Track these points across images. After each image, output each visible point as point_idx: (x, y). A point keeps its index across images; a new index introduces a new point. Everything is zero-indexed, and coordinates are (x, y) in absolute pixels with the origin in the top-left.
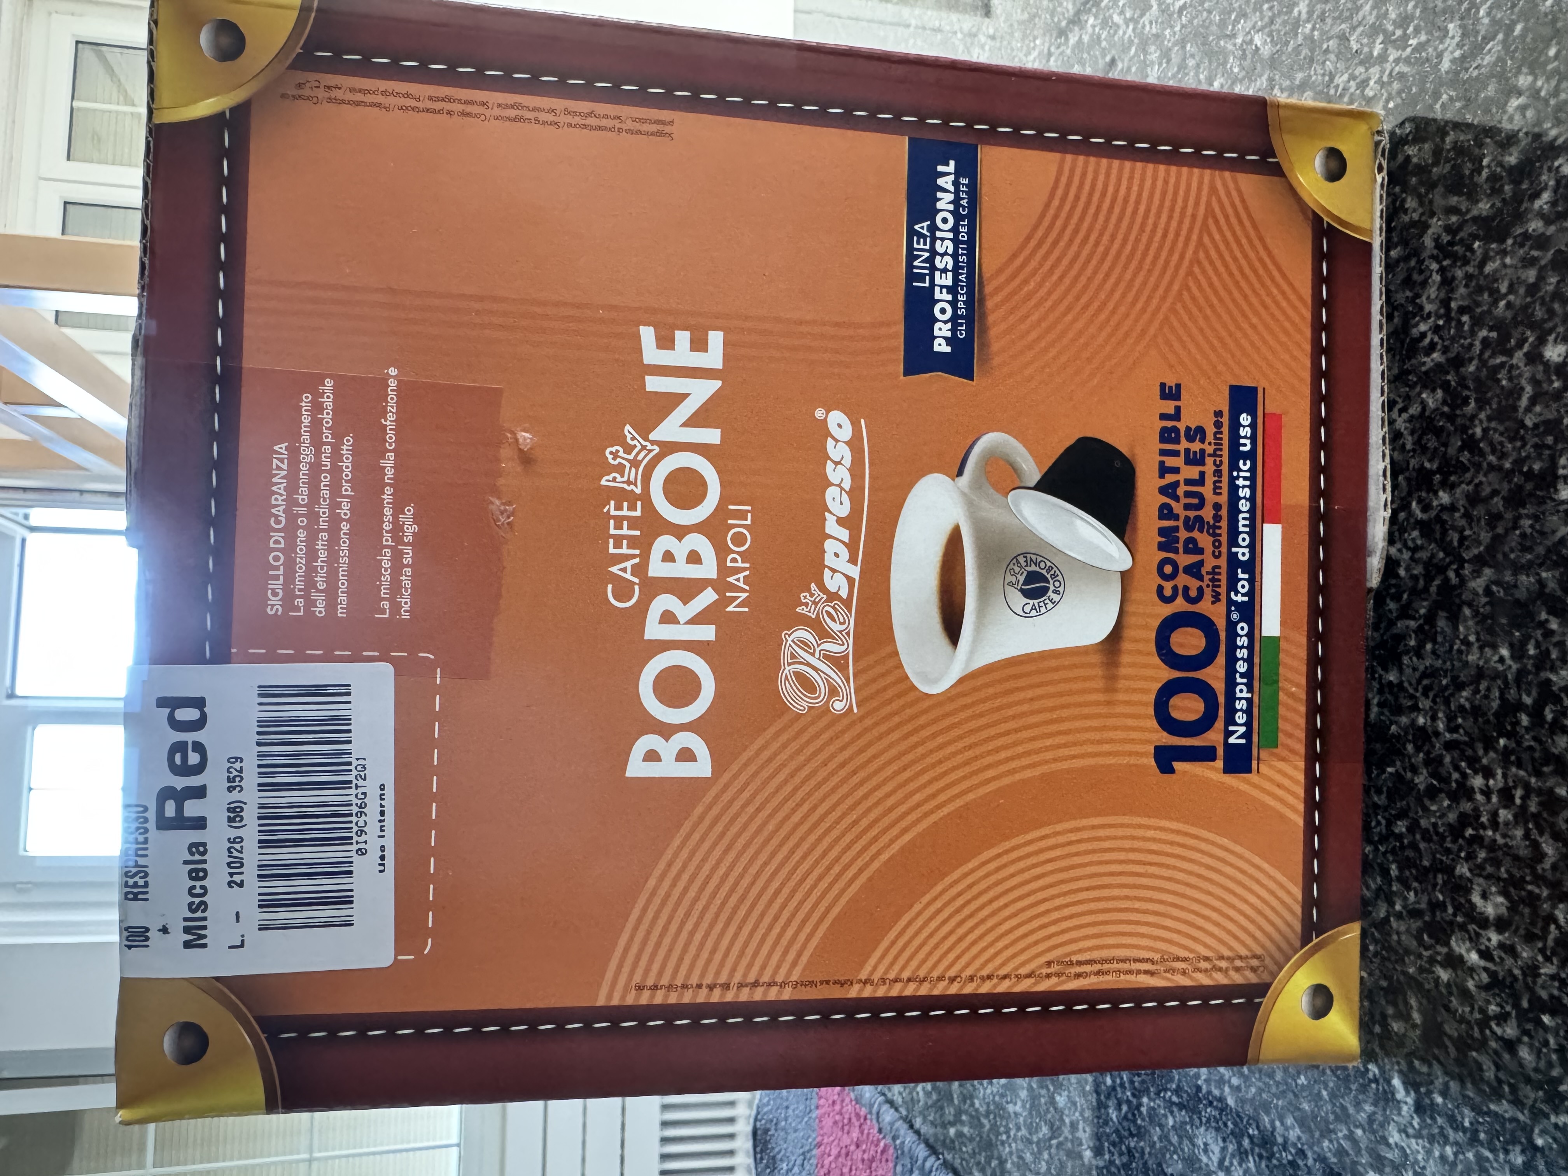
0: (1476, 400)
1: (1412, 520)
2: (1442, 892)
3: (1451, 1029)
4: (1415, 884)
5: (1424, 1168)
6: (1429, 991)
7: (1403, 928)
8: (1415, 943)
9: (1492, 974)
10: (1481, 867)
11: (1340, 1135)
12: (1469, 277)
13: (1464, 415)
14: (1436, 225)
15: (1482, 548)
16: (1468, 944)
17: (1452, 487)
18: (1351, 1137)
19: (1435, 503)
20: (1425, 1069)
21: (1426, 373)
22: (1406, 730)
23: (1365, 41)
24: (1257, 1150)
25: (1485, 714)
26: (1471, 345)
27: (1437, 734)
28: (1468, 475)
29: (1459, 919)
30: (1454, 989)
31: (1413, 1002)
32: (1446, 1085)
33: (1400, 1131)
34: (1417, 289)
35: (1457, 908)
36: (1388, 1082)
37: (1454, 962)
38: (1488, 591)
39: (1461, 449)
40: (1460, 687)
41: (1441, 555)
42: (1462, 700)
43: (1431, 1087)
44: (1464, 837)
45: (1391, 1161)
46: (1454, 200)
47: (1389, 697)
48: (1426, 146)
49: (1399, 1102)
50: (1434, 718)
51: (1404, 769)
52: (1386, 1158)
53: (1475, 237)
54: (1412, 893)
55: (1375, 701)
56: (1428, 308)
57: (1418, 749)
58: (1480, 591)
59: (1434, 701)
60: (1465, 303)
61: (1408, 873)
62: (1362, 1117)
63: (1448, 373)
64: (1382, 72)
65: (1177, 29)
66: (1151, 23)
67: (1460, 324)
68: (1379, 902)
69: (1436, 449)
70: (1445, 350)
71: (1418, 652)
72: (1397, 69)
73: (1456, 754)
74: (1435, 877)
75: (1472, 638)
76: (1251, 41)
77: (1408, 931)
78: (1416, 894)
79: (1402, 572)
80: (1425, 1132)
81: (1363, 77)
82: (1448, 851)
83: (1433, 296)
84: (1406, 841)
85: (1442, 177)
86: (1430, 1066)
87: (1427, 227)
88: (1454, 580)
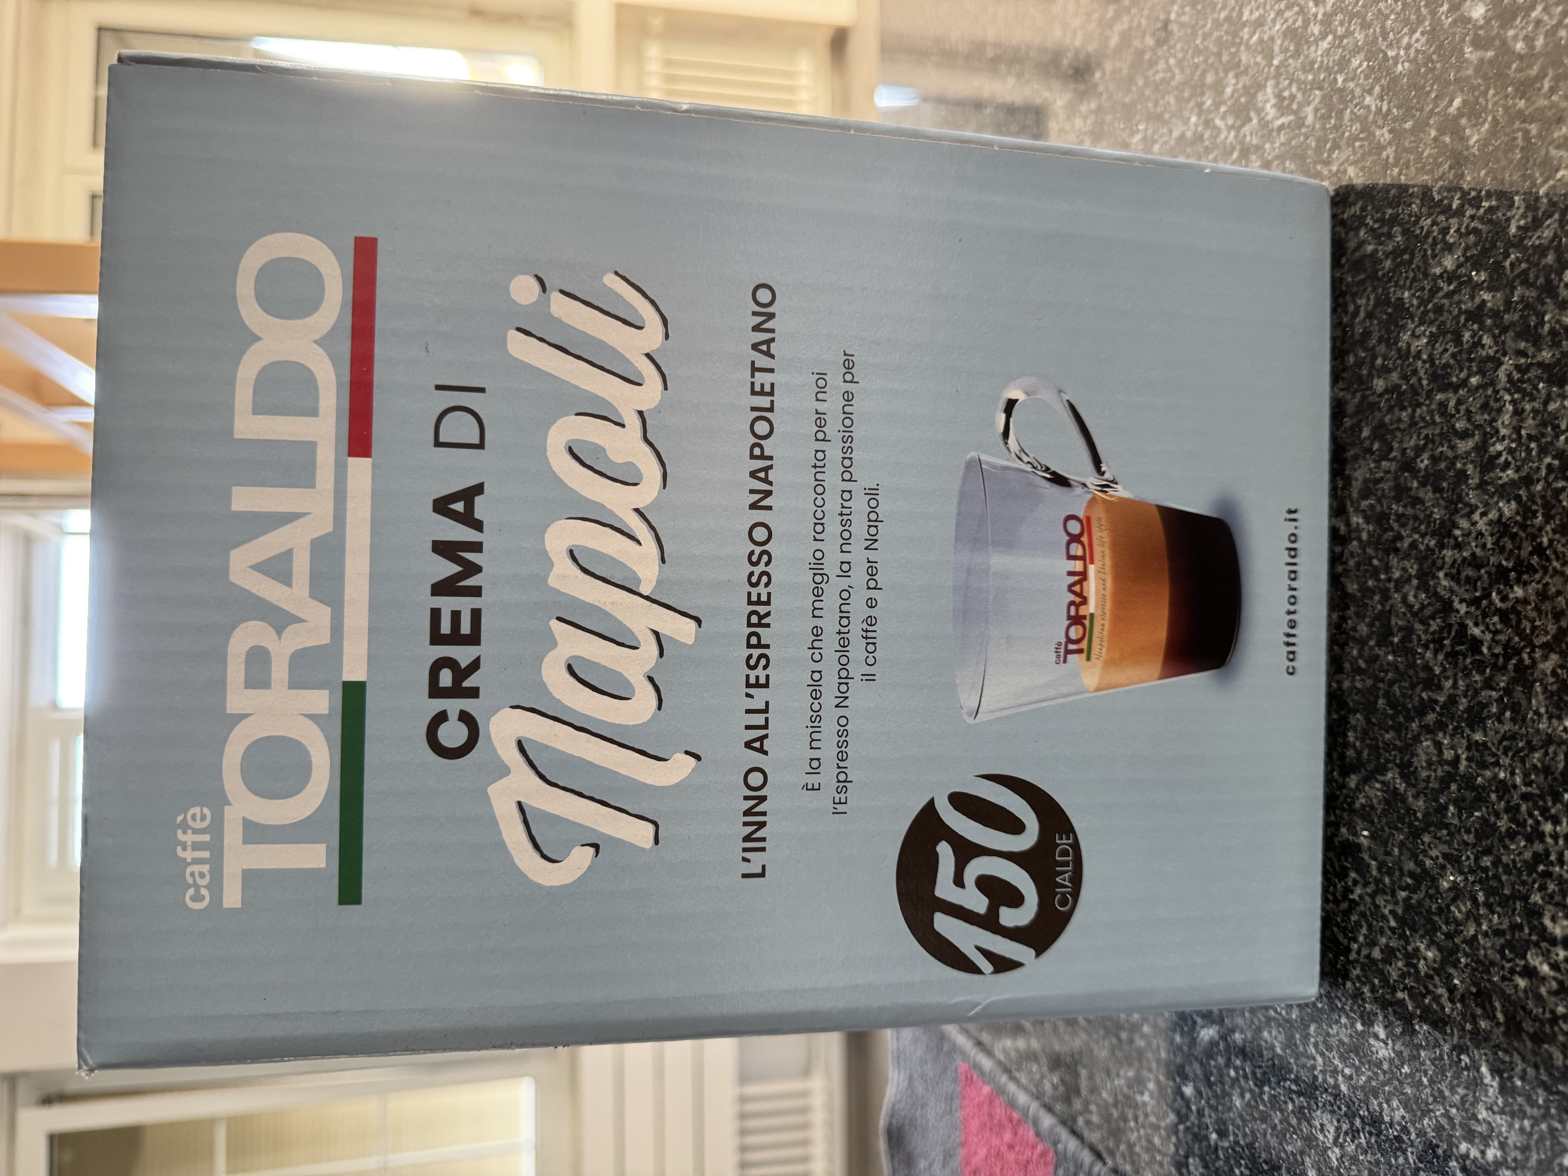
0: (1543, 515)
1: (1493, 608)
2: (1519, 915)
3: (1529, 1026)
4: (1498, 909)
5: (1506, 1138)
6: (1510, 995)
7: (1489, 945)
8: (1498, 956)
9: (1561, 983)
10: (1551, 896)
11: (1438, 1113)
12: (1535, 412)
13: (1533, 526)
14: (1508, 363)
15: (1549, 637)
16: (1540, 958)
17: (1525, 584)
18: (1446, 1115)
19: (1511, 596)
20: (1507, 1059)
21: (1503, 486)
22: (1489, 781)
24: (1367, 1128)
25: (1553, 773)
26: (1538, 468)
27: (1515, 787)
28: (1537, 576)
29: (1534, 938)
30: (1530, 995)
31: (1497, 1005)
32: (1524, 1071)
33: (1487, 1109)
34: (1494, 414)
35: (1532, 929)
36: (1478, 1070)
37: (1530, 972)
38: (1554, 673)
39: (1531, 554)
40: (1533, 749)
41: (1517, 639)
42: (1535, 761)
43: (1512, 1073)
44: (1537, 872)
45: (1481, 1133)
46: (1523, 345)
47: (1476, 754)
48: (1498, 295)
49: (1486, 1085)
50: (1513, 773)
51: (1489, 814)
52: (1475, 1131)
53: (1540, 379)
54: (1496, 916)
55: (1464, 756)
56: (1503, 431)
57: (1500, 798)
58: (1549, 672)
59: (1512, 759)
60: (1533, 433)
61: (1492, 900)
62: (1457, 1098)
63: (1520, 489)
64: (1460, 224)
65: (1277, 145)
66: (1251, 134)
67: (1529, 450)
68: (1469, 923)
69: (1511, 551)
70: (1518, 470)
71: (1499, 719)
72: (1473, 224)
73: (1530, 804)
74: (1514, 903)
75: (1542, 710)
76: (1345, 171)
77: (1492, 947)
78: (1499, 917)
79: (1485, 650)
80: (1507, 1109)
81: (1444, 224)
82: (1524, 883)
83: (1507, 422)
84: (1490, 874)
85: (1512, 324)
86: (1511, 1056)
87: (1501, 364)
88: (1527, 661)
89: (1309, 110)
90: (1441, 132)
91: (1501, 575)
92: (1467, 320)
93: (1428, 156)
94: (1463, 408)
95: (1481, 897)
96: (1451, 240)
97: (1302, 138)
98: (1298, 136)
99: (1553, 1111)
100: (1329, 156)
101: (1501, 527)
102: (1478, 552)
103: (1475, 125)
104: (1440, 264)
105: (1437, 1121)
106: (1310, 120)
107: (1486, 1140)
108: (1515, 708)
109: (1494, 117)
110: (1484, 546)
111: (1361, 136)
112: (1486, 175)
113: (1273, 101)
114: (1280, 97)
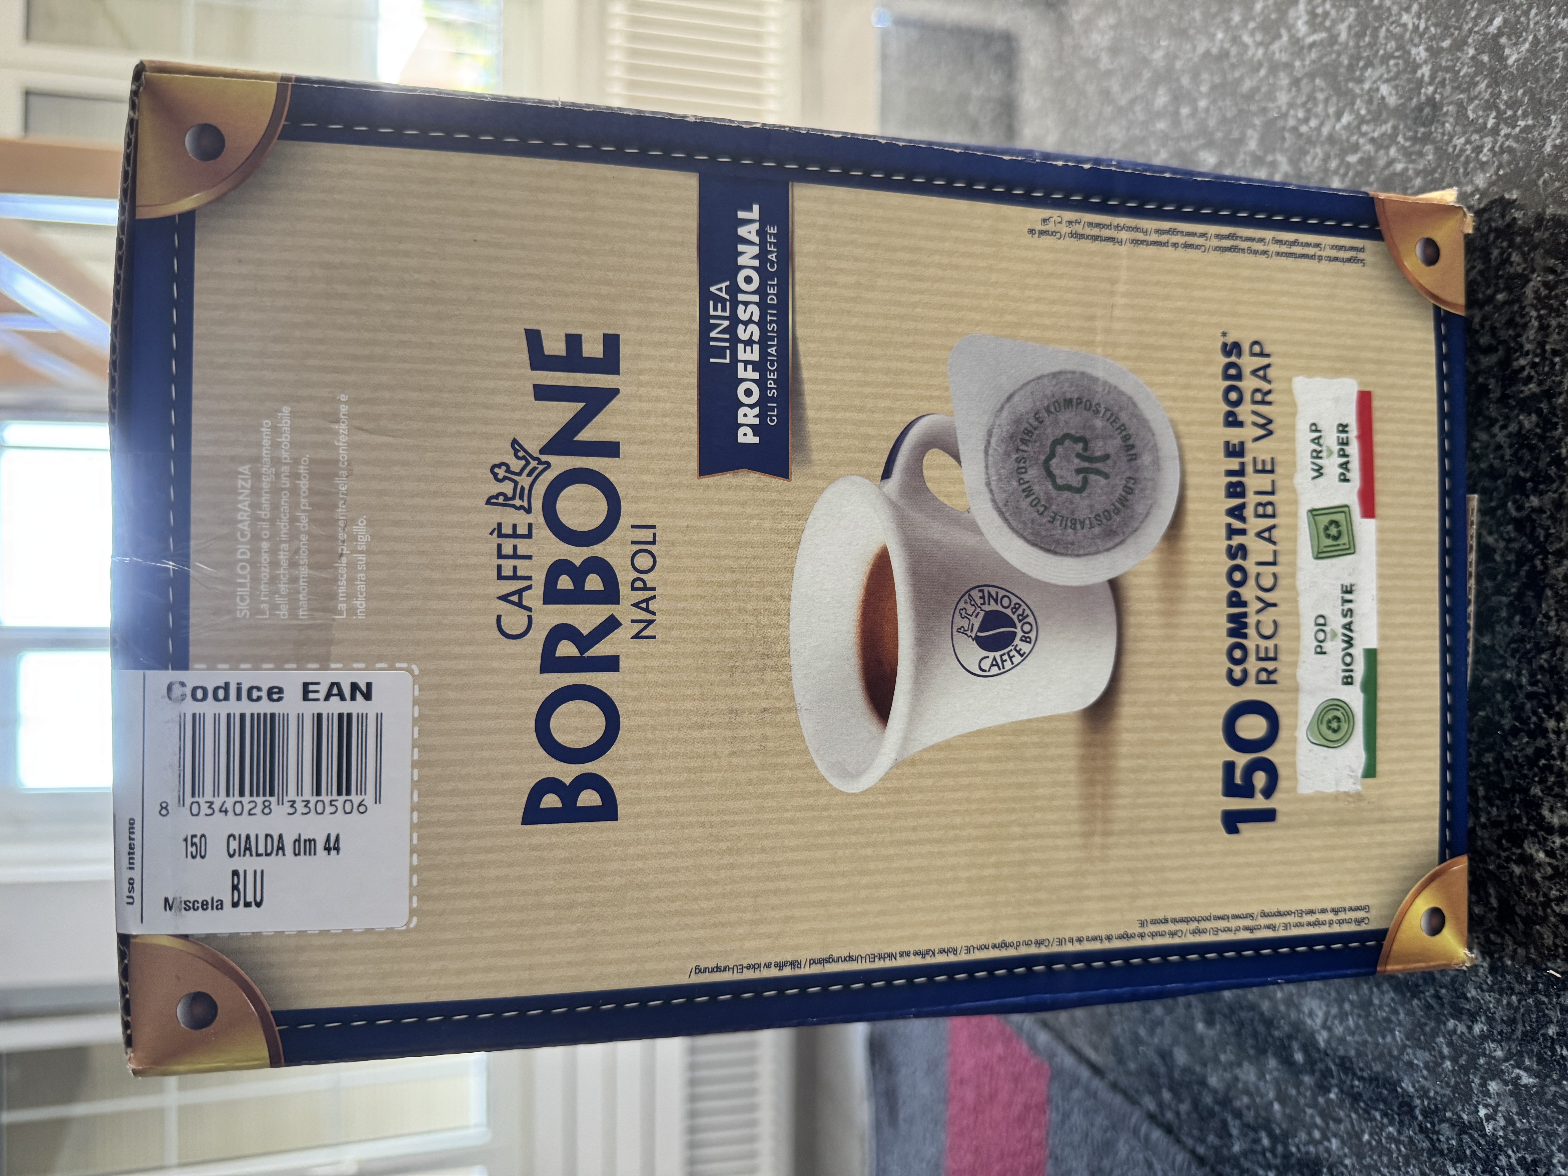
2: (1518, 807)
3: (1521, 910)
4: (1498, 802)
5: (1494, 1013)
6: (1505, 882)
10: (1551, 789)
13: (1553, 438)
14: (1536, 279)
16: (1537, 846)
17: (1541, 494)
19: (1527, 505)
20: (1499, 941)
21: (1524, 399)
23: (1481, 113)
27: (1521, 686)
28: (1554, 486)
29: (1532, 828)
30: (1525, 880)
31: (1492, 891)
32: (1515, 951)
34: (1519, 329)
35: (1530, 819)
37: (1526, 860)
39: (1549, 464)
40: (1540, 651)
41: (1530, 546)
42: (1542, 661)
43: (1503, 954)
44: (1538, 766)
45: (1469, 1010)
46: (1551, 262)
50: (1519, 674)
51: (1493, 713)
54: (1495, 809)
56: (1528, 347)
57: (1505, 698)
58: (1560, 577)
59: (1519, 660)
60: (1558, 347)
61: (1492, 794)
63: (1541, 402)
64: (1495, 142)
65: (1307, 62)
67: (1553, 364)
69: (1529, 462)
70: (1540, 383)
71: (1508, 622)
72: (1507, 143)
73: (1535, 702)
74: (1514, 796)
75: (1552, 613)
76: (1378, 90)
77: (1490, 838)
78: (1498, 810)
79: (1498, 558)
80: (1496, 987)
81: (1478, 143)
82: (1525, 777)
83: (1531, 338)
84: (1491, 769)
85: (1543, 241)
86: (1503, 938)
87: (1529, 280)
88: (1540, 567)
89: (1343, 28)
90: (1479, 51)
91: (1518, 486)
92: (1496, 238)
93: (1464, 76)
94: (1487, 324)
95: (1481, 791)
96: (1484, 159)
97: (1334, 56)
98: (1330, 53)
99: (1541, 986)
100: (1362, 75)
101: (1521, 439)
102: (1497, 463)
103: (1515, 44)
104: (1471, 182)
106: (1343, 37)
107: (1473, 1017)
108: (1525, 612)
109: (1535, 36)
110: (1502, 458)
111: (1397, 54)
112: (1524, 94)
113: (1305, 18)
114: (1313, 14)
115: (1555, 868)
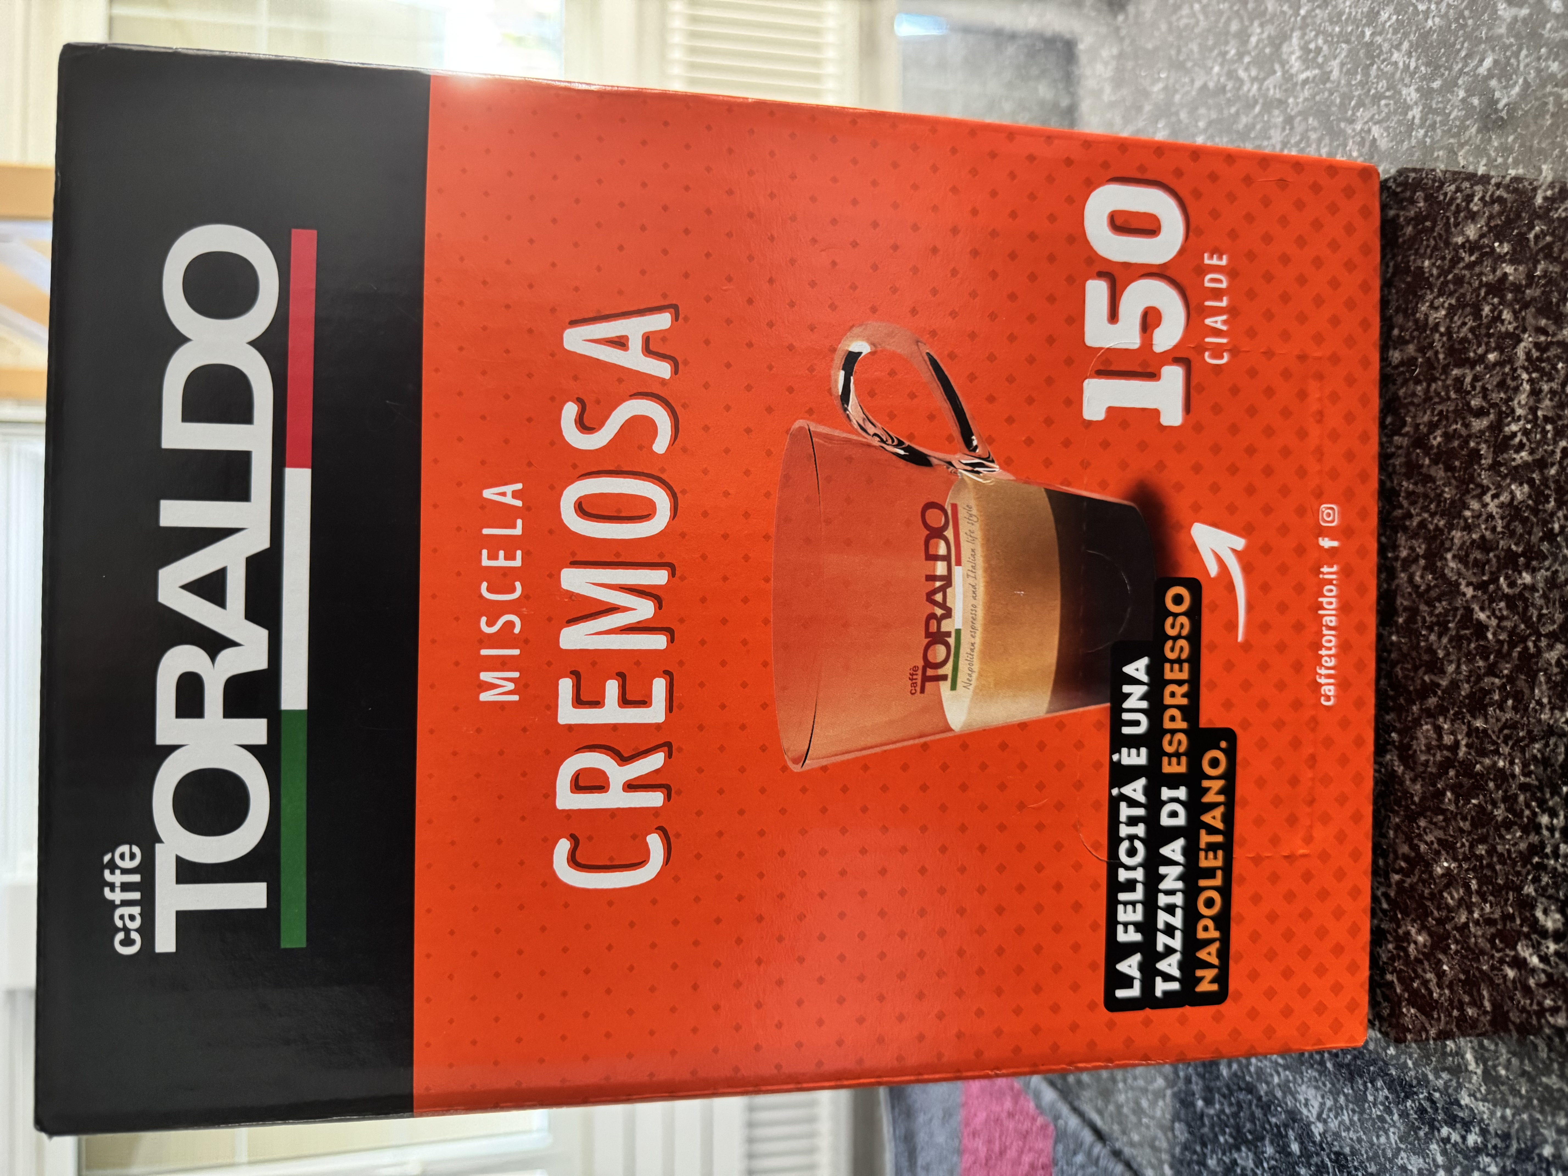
0: (1555, 500)
1: (1500, 593)
2: (1511, 906)
3: (1514, 1016)
4: (1491, 898)
5: (1488, 1125)
6: (1498, 985)
7: (1480, 933)
8: (1489, 946)
10: (1544, 889)
11: (1421, 1096)
12: (1552, 392)
13: (1545, 511)
14: (1528, 340)
15: (1555, 626)
16: (1530, 950)
17: (1534, 571)
18: (1430, 1099)
19: (1519, 582)
20: (1492, 1047)
21: (1516, 468)
22: (1488, 769)
23: (1471, 159)
25: (1553, 765)
26: (1553, 452)
27: (1513, 776)
28: (1547, 563)
29: (1525, 930)
30: (1518, 985)
31: (1485, 993)
32: (1509, 1061)
33: (1470, 1095)
34: (1510, 392)
35: (1524, 920)
36: (1463, 1057)
37: (1520, 963)
38: (1559, 663)
39: (1542, 540)
40: (1533, 740)
41: (1523, 626)
42: (1535, 751)
43: (1497, 1062)
44: (1532, 864)
45: (1463, 1119)
46: (1543, 322)
47: (1476, 740)
48: (1521, 268)
49: (1471, 1072)
50: (1512, 763)
51: (1486, 802)
52: (1457, 1116)
53: (1560, 358)
54: (1488, 905)
55: (1463, 742)
56: (1519, 412)
57: (1498, 787)
58: (1553, 662)
59: (1512, 748)
60: (1550, 414)
61: (1485, 889)
62: (1440, 1083)
63: (1533, 472)
64: (1485, 192)
65: (1301, 100)
66: (1275, 87)
67: (1544, 432)
68: (1461, 910)
69: (1521, 535)
70: (1532, 452)
71: (1501, 706)
72: (1498, 193)
73: (1528, 795)
74: (1507, 893)
75: (1545, 700)
76: (1369, 131)
77: (1483, 936)
78: (1491, 907)
79: (1490, 636)
80: (1490, 1097)
81: (1469, 191)
82: (1518, 874)
83: (1523, 402)
84: (1484, 862)
85: (1534, 299)
86: (1497, 1045)
87: (1520, 340)
88: (1532, 649)
89: (1335, 64)
90: (1470, 92)
91: (1510, 561)
92: (1487, 294)
93: (1455, 119)
94: (1479, 385)
95: (1474, 885)
96: (1475, 209)
97: (1326, 94)
98: (1322, 91)
99: (1535, 1102)
100: (1353, 114)
101: (1513, 510)
102: (1488, 534)
103: (1505, 87)
104: (1462, 233)
105: (1420, 1104)
106: (1335, 74)
107: (1467, 1126)
108: (1518, 697)
109: (1525, 79)
110: (1494, 529)
111: (1388, 94)
112: (1514, 141)
113: (1298, 53)
114: (1305, 49)
115: (1549, 976)
